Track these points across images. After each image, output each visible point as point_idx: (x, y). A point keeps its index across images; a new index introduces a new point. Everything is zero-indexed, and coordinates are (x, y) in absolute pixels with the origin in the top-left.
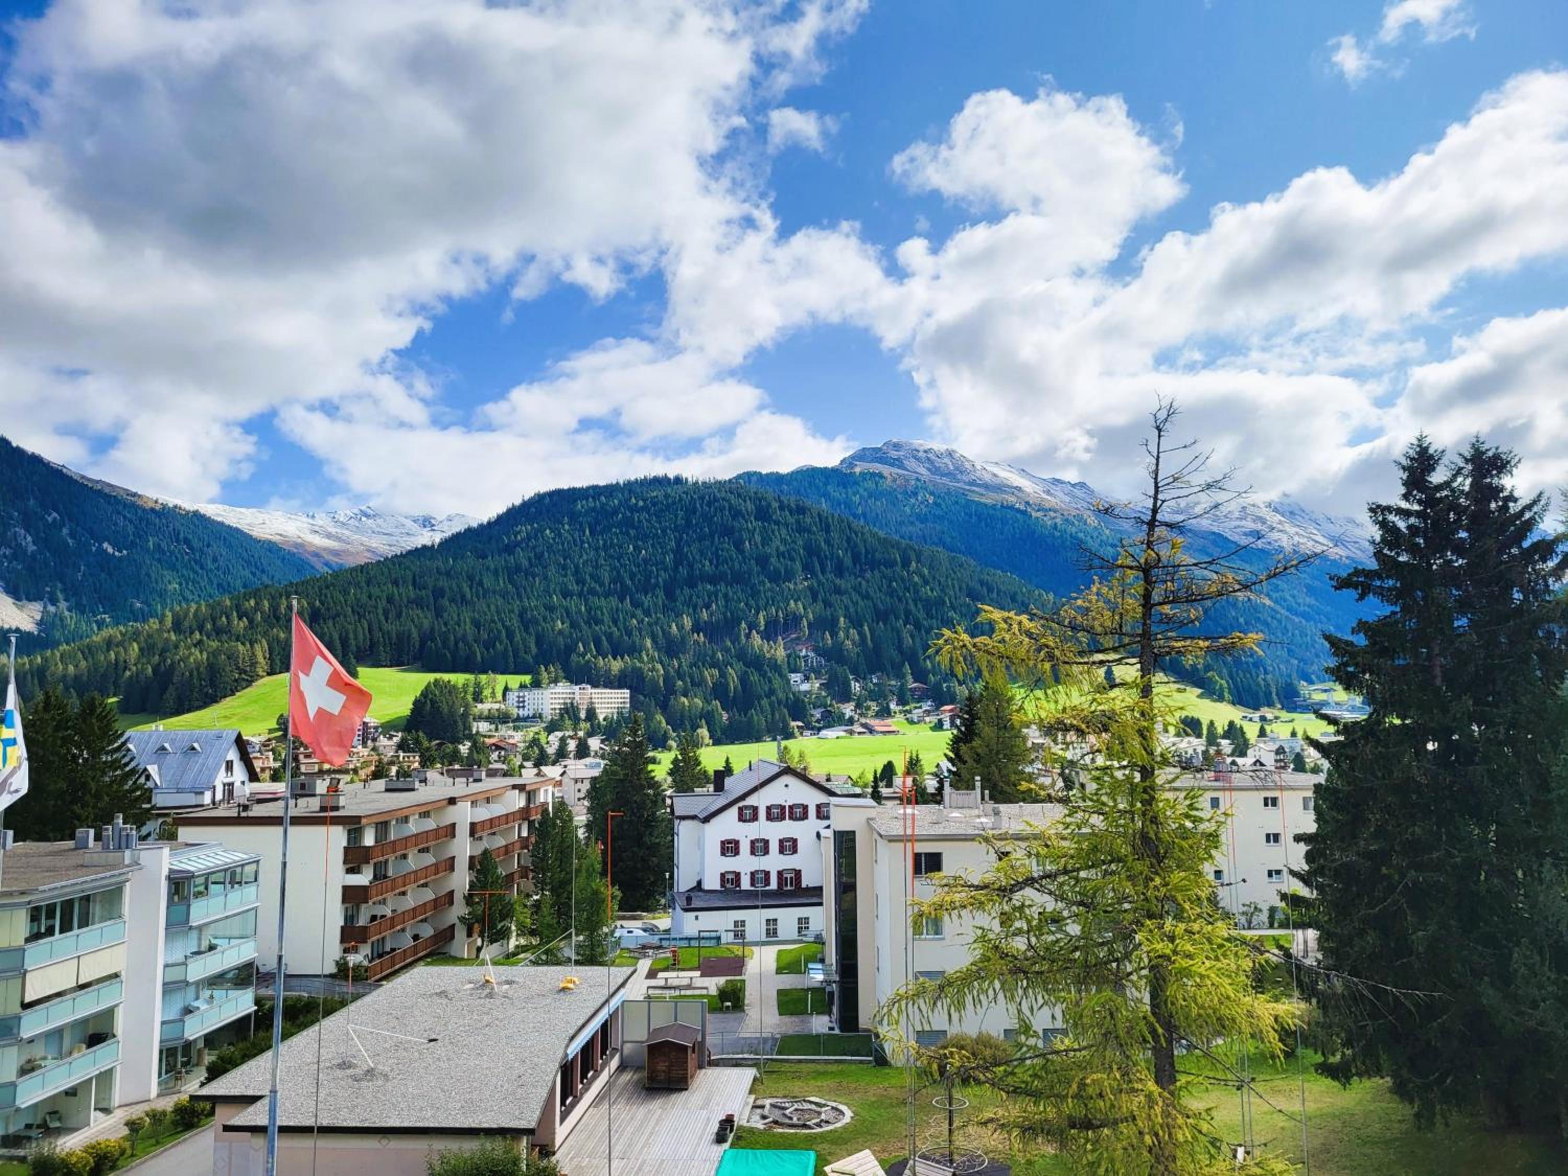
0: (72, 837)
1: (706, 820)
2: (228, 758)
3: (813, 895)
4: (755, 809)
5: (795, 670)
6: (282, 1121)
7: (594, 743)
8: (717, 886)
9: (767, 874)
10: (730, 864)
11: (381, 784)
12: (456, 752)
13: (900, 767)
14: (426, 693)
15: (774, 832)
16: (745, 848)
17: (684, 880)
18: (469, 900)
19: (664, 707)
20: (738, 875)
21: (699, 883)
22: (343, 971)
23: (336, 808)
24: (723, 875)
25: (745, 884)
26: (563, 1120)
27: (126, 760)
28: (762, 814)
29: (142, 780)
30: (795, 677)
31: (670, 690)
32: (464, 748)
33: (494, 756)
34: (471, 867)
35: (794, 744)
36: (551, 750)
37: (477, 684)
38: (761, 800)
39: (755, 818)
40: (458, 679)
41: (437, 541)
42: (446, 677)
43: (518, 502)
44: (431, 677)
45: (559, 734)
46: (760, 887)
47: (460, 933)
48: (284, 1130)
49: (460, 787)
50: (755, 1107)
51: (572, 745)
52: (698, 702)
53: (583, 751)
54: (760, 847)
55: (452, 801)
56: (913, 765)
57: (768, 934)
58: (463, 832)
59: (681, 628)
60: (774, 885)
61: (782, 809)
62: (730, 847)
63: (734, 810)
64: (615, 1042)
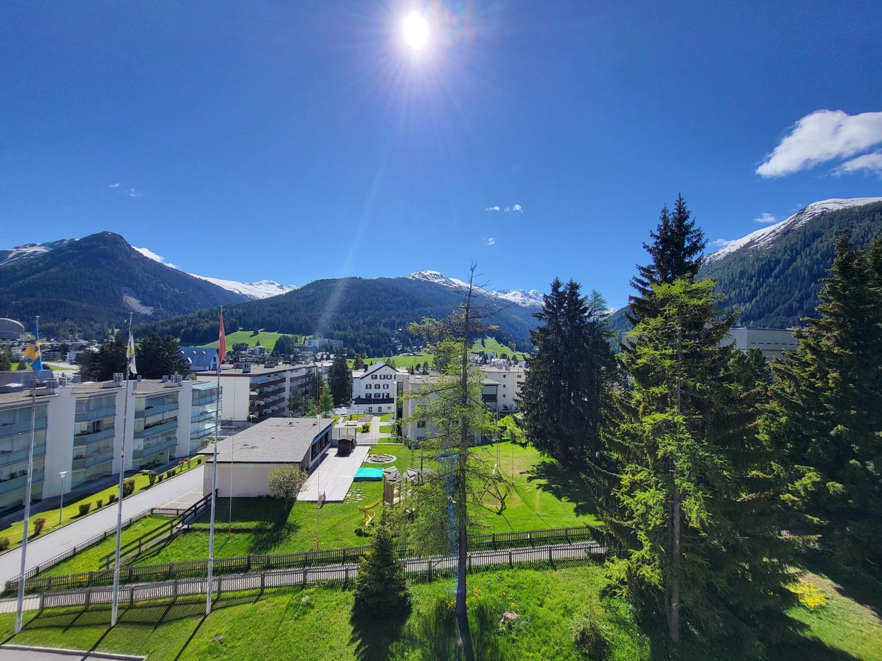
0: (161, 378)
1: (362, 378)
2: (215, 356)
3: (391, 401)
4: (376, 376)
5: (392, 337)
6: (218, 460)
7: (332, 356)
8: (365, 398)
9: (379, 394)
10: (369, 391)
11: (263, 365)
12: (289, 357)
13: (422, 365)
14: (280, 339)
15: (381, 382)
16: (373, 387)
17: (355, 395)
18: (290, 400)
19: (353, 346)
20: (371, 394)
21: (359, 396)
22: (249, 419)
23: (248, 372)
24: (366, 394)
25: (373, 397)
26: (312, 460)
27: (180, 356)
28: (378, 377)
29: (186, 362)
30: (393, 339)
31: (355, 341)
32: (292, 356)
33: (301, 359)
34: (290, 391)
35: (391, 359)
36: (319, 358)
37: (297, 338)
38: (378, 373)
39: (376, 378)
40: (290, 336)
41: (284, 293)
42: (286, 335)
43: (310, 283)
44: (282, 335)
45: (321, 353)
46: (377, 398)
47: (287, 409)
48: (218, 462)
49: (288, 367)
50: (369, 457)
51: (325, 357)
52: (364, 345)
53: (328, 358)
54: (377, 386)
55: (285, 371)
56: (426, 364)
57: (379, 411)
58: (288, 380)
59: (359, 323)
60: (381, 397)
61: (384, 376)
62: (369, 386)
63: (370, 376)
64: (329, 440)
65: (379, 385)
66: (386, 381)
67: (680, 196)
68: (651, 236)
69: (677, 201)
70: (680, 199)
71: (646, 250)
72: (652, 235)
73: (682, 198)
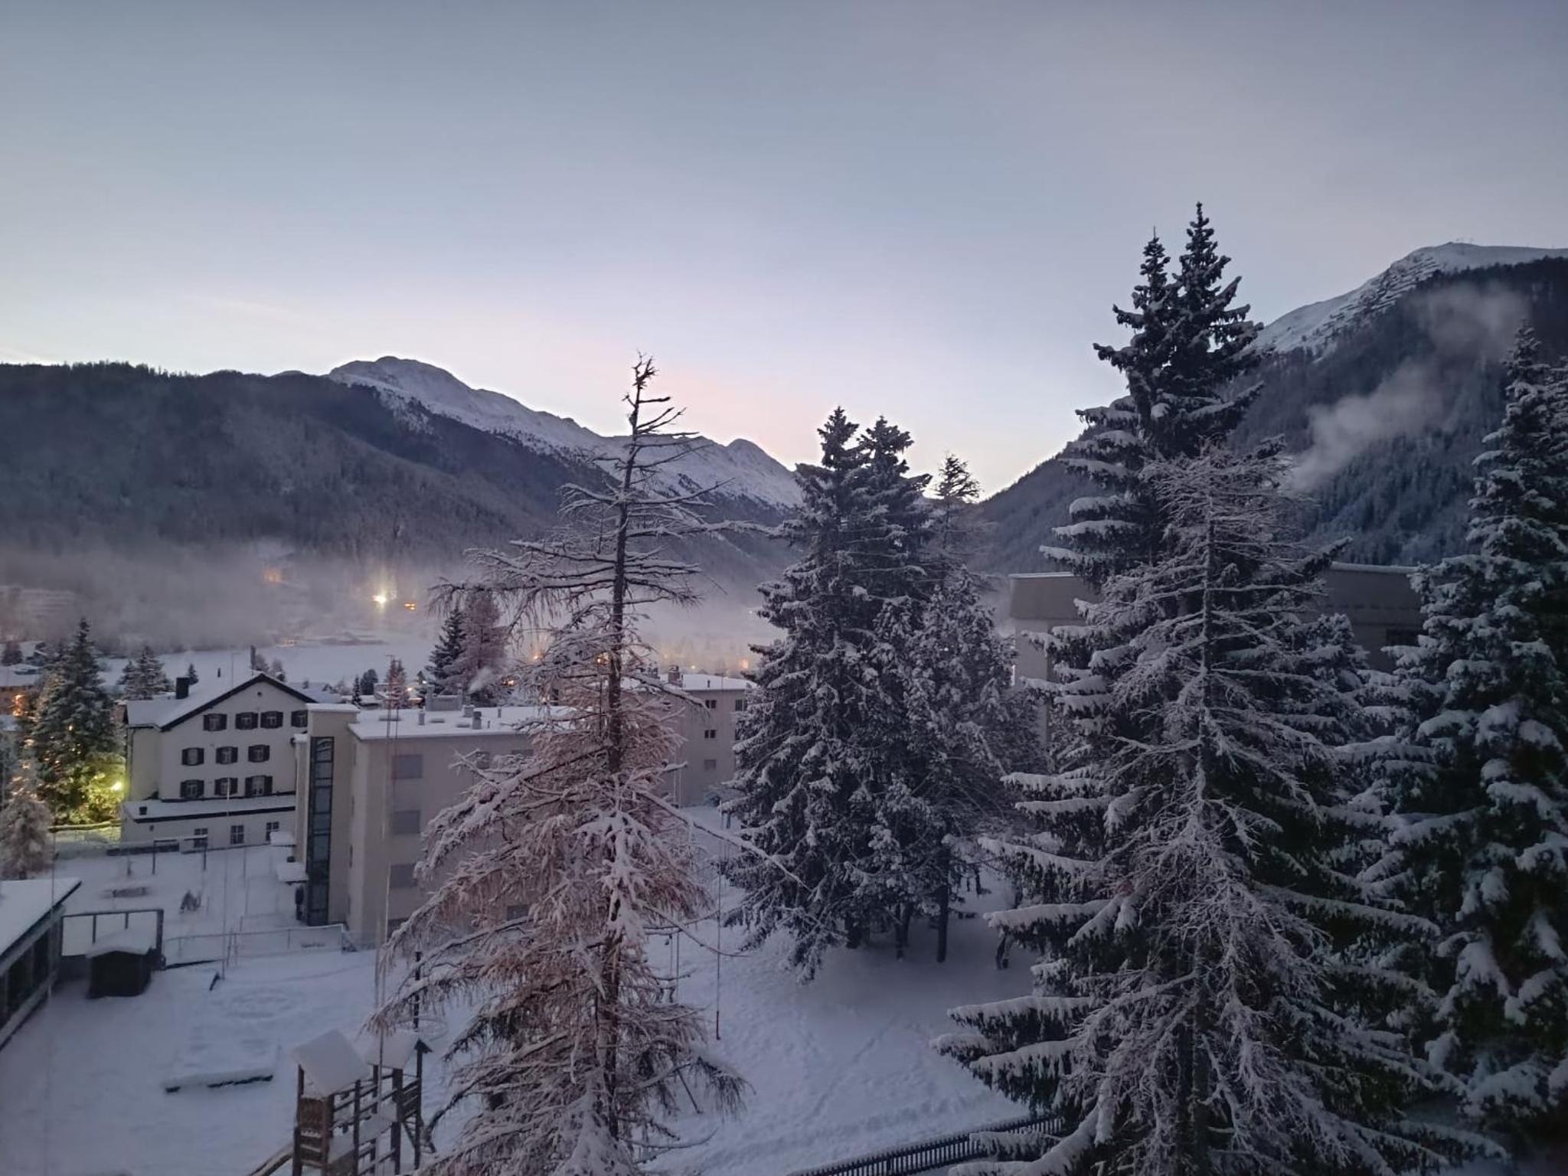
4: (223, 717)
8: (177, 796)
9: (234, 781)
10: (193, 773)
15: (244, 740)
16: (210, 756)
20: (201, 783)
21: (156, 793)
24: (183, 784)
25: (209, 793)
28: (231, 722)
38: (229, 708)
39: (222, 725)
54: (227, 755)
56: (395, 674)
57: (233, 841)
60: (241, 793)
61: (255, 716)
62: (193, 756)
63: (199, 720)
64: (51, 958)
65: (235, 751)
66: (259, 736)
67: (1199, 212)
68: (1120, 321)
69: (1192, 224)
70: (1200, 219)
71: (1107, 362)
72: (1123, 318)
73: (1204, 219)
